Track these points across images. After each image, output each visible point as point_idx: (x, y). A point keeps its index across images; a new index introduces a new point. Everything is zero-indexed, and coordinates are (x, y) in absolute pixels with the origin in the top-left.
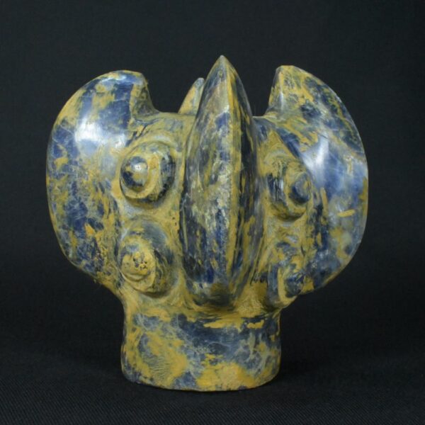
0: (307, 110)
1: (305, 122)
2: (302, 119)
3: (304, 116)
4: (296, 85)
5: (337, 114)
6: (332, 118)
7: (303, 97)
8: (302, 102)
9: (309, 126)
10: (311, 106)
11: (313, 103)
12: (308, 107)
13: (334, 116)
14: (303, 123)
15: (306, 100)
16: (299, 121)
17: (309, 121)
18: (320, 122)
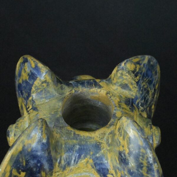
0: (122, 156)
1: (118, 162)
2: (117, 159)
3: (119, 158)
4: (123, 136)
5: (142, 170)
6: (136, 171)
7: (123, 147)
8: (121, 149)
9: (119, 166)
10: (125, 155)
11: (127, 155)
12: (123, 155)
13: (138, 170)
14: (116, 161)
15: (124, 150)
16: (116, 159)
17: (120, 163)
18: (126, 169)
